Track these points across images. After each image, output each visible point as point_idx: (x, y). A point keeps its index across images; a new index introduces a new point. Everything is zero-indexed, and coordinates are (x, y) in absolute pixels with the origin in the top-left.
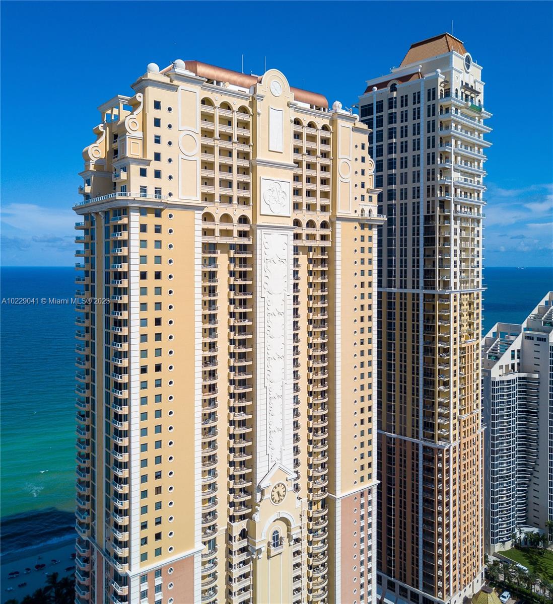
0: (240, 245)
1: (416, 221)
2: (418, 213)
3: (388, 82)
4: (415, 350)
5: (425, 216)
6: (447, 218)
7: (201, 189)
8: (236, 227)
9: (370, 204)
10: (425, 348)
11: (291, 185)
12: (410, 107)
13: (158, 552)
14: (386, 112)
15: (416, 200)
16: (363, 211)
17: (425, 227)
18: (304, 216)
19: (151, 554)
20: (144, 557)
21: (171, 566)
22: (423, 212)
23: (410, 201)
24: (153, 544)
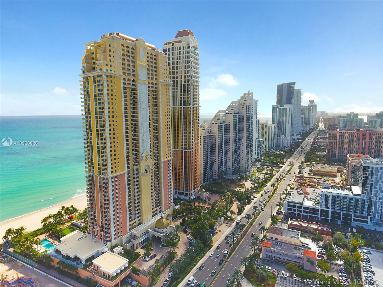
0: (133, 88)
1: (181, 85)
2: (181, 83)
3: (172, 42)
4: (181, 124)
5: (183, 84)
6: (190, 85)
7: (122, 71)
8: (132, 83)
9: (168, 79)
10: (184, 123)
11: (146, 71)
12: (178, 51)
13: (116, 171)
14: (171, 52)
15: (181, 79)
16: (166, 81)
17: (183, 88)
18: (151, 81)
19: (114, 172)
20: (112, 172)
21: (119, 175)
22: (183, 83)
23: (179, 79)
24: (114, 169)
